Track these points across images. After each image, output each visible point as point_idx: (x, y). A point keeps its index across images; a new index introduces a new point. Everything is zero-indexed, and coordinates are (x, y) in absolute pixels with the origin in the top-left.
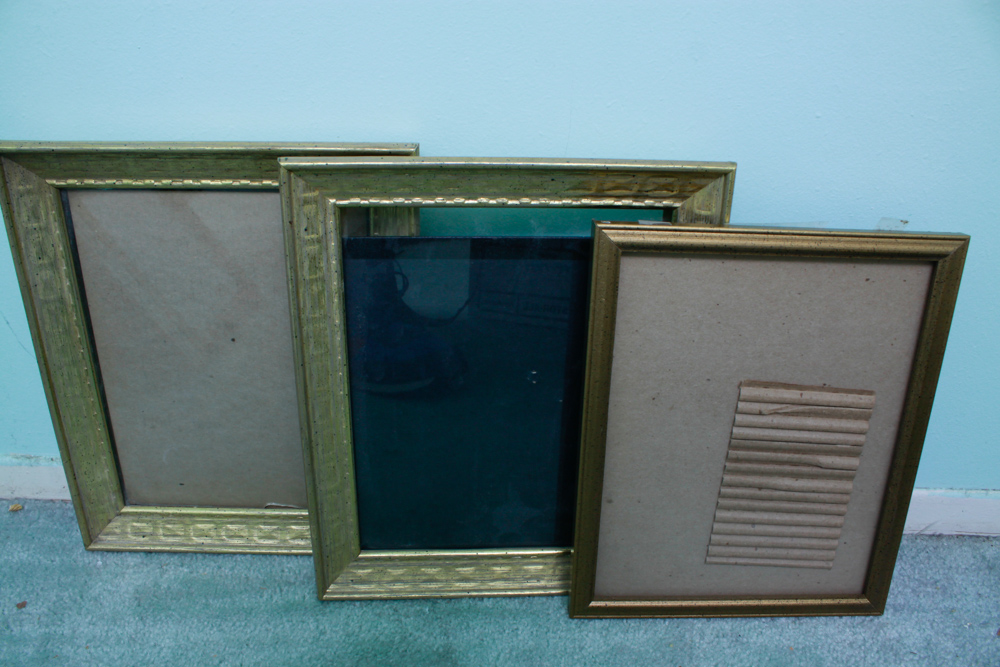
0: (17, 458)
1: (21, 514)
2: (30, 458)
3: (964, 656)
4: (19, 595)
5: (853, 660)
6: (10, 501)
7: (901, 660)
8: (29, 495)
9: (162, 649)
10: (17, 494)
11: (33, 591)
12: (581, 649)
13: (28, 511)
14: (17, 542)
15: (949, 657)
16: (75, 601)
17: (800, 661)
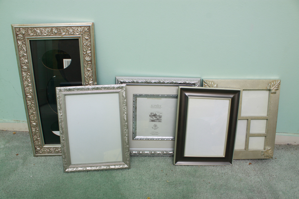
0: (15, 121)
1: (16, 134)
2: (18, 121)
3: (240, 169)
4: (16, 152)
5: (213, 170)
6: (13, 131)
7: (225, 170)
8: (17, 130)
9: (51, 165)
10: (14, 130)
11: (20, 152)
12: (149, 166)
13: (17, 134)
14: (15, 141)
15: (236, 169)
16: (30, 154)
17: (201, 169)
